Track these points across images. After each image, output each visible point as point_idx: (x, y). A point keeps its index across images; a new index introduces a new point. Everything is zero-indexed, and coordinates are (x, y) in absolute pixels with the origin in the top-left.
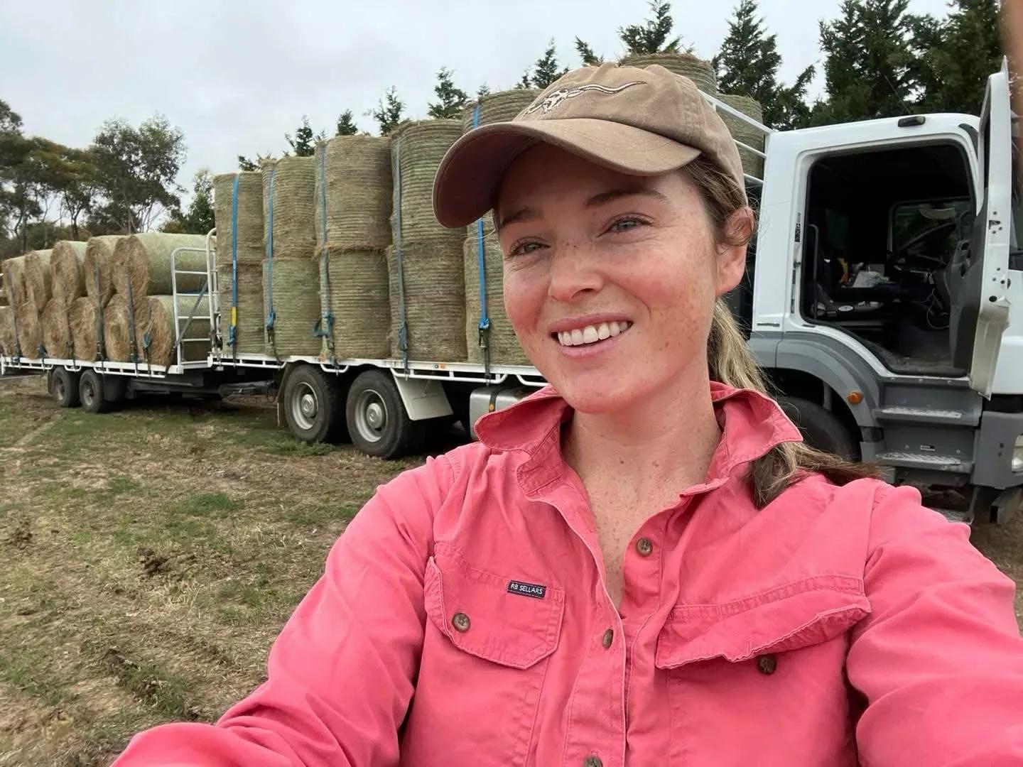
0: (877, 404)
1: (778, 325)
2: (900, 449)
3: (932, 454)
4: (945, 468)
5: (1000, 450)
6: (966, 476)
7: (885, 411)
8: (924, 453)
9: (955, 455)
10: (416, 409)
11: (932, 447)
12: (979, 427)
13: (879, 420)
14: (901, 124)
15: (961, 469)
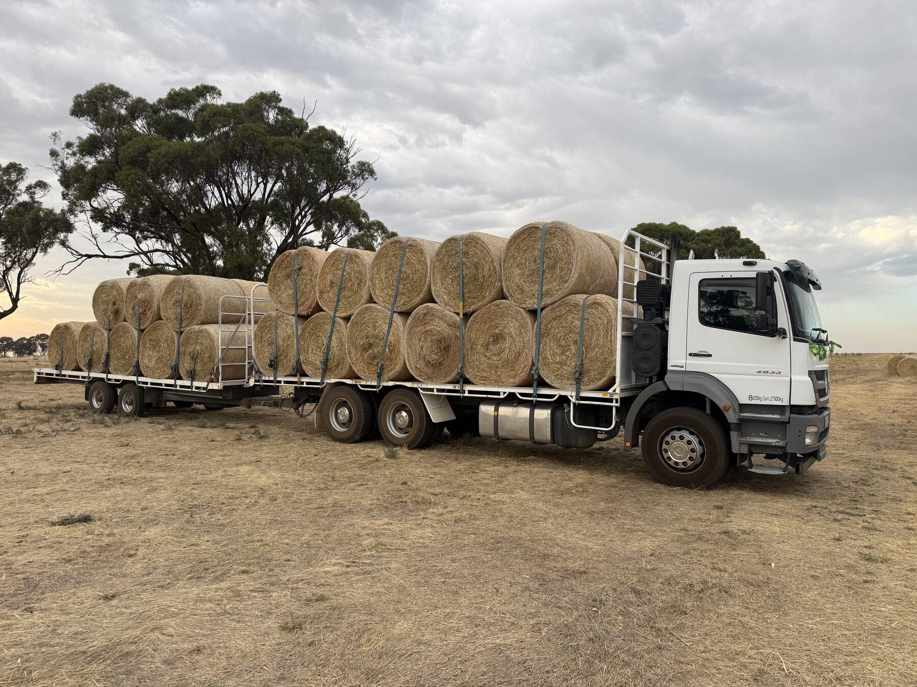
0: (738, 411)
1: (683, 367)
2: (750, 436)
3: (766, 437)
4: (773, 444)
5: (799, 434)
6: (783, 448)
7: (742, 414)
8: (762, 437)
9: (777, 438)
10: (437, 415)
11: (766, 434)
12: (788, 422)
13: (739, 419)
14: (745, 264)
15: (781, 444)
